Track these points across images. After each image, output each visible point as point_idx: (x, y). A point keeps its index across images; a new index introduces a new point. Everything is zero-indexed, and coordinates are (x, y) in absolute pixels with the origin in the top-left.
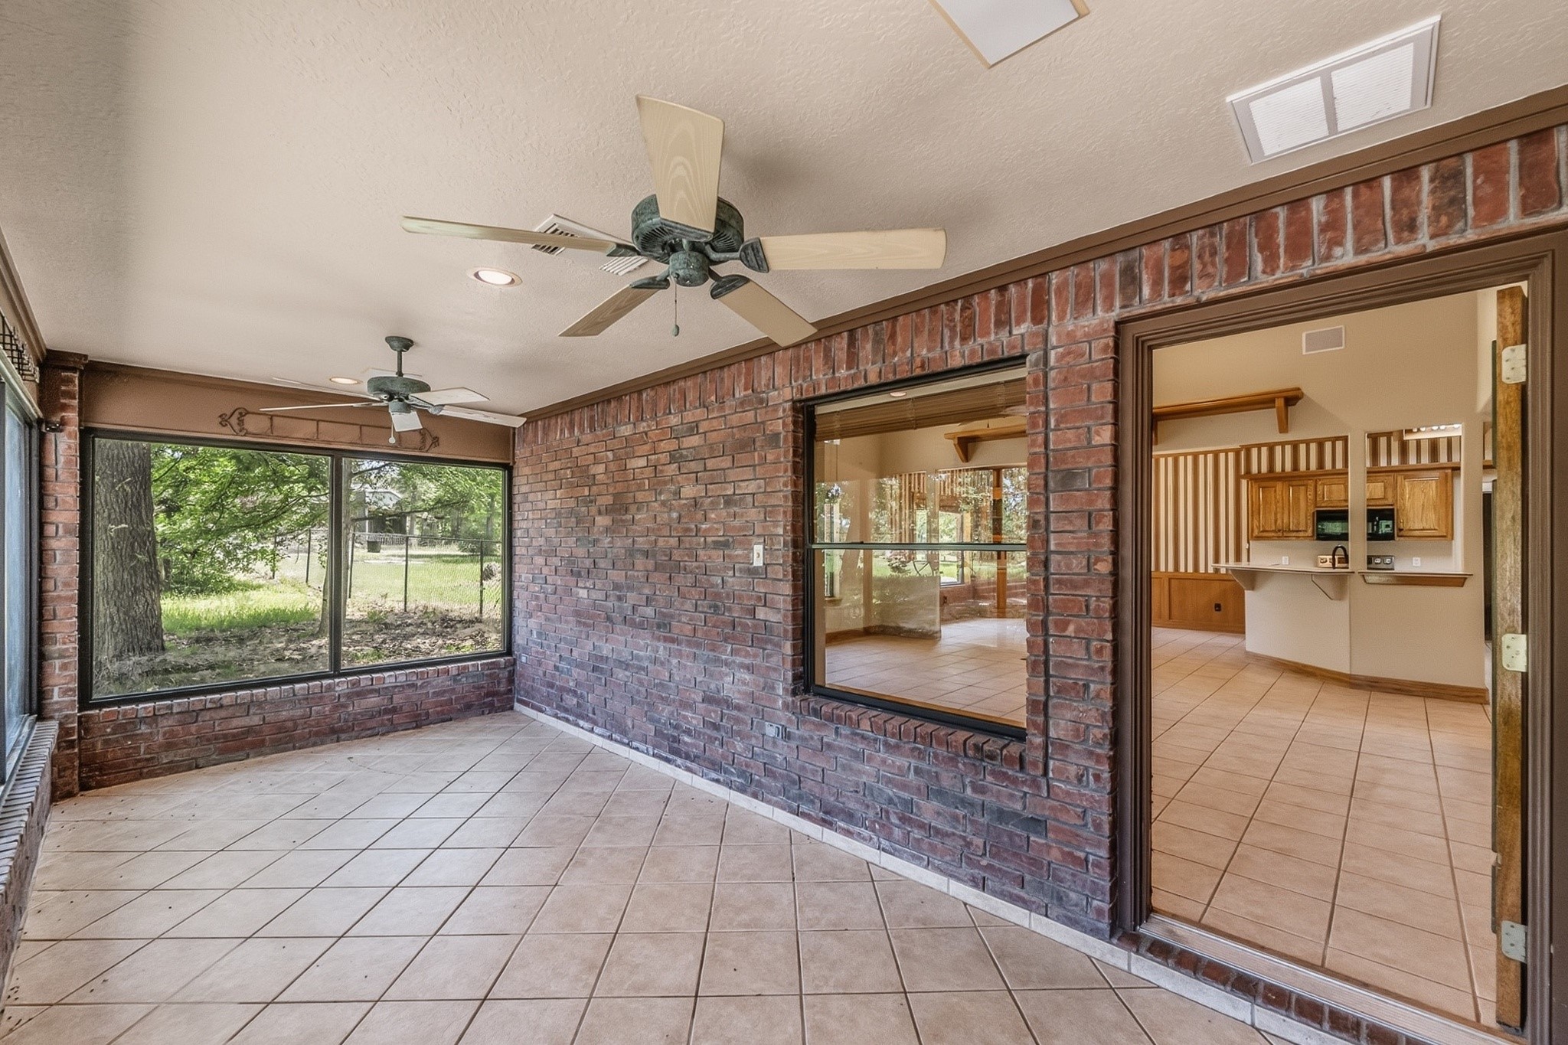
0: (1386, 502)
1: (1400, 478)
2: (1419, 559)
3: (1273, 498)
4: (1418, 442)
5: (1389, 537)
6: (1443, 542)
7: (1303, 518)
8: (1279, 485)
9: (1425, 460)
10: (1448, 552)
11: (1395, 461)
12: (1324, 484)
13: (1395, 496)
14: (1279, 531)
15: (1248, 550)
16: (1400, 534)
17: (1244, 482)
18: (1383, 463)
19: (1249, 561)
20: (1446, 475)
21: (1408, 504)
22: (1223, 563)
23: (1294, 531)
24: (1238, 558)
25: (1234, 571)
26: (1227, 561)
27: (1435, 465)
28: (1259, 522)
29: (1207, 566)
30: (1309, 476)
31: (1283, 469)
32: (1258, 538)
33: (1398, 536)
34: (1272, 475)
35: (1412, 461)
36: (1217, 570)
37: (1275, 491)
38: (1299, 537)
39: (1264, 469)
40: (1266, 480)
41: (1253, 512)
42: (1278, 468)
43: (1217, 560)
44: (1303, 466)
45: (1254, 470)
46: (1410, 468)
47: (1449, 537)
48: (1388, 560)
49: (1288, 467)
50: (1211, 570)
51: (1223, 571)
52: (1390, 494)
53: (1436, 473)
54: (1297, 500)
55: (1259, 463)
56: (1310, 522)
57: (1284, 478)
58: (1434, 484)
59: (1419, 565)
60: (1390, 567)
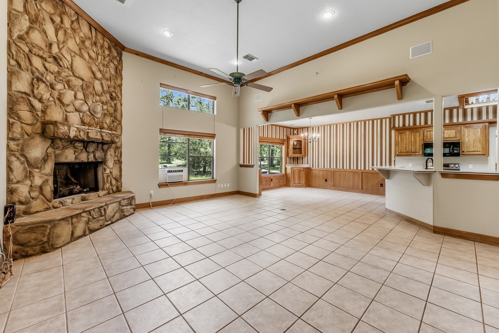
0: (456, 139)
1: (463, 128)
2: (472, 165)
3: (405, 138)
4: (472, 109)
5: (458, 155)
6: (484, 157)
7: (419, 146)
8: (408, 133)
9: (475, 119)
10: (486, 162)
11: (461, 120)
12: (427, 131)
13: (461, 136)
14: (407, 152)
15: (395, 161)
16: (463, 153)
17: (393, 132)
18: (455, 120)
19: (395, 165)
20: (486, 126)
21: (467, 140)
22: (375, 166)
23: (414, 152)
24: (381, 165)
25: (379, 170)
26: (377, 165)
27: (480, 121)
28: (399, 149)
29: (369, 167)
30: (421, 127)
31: (409, 125)
32: (398, 155)
33: (462, 155)
34: (404, 127)
35: (469, 119)
36: (373, 169)
37: (406, 135)
38: (416, 155)
39: (401, 125)
40: (401, 130)
41: (397, 144)
42: (407, 124)
43: (373, 165)
44: (418, 123)
45: (397, 125)
46: (468, 123)
47: (487, 155)
48: (457, 166)
49: (411, 124)
50: (370, 169)
51: (375, 169)
52: (458, 136)
53: (481, 125)
54: (415, 139)
55: (399, 123)
56: (421, 148)
57: (410, 129)
58: (479, 130)
59: (472, 168)
60: (458, 168)
